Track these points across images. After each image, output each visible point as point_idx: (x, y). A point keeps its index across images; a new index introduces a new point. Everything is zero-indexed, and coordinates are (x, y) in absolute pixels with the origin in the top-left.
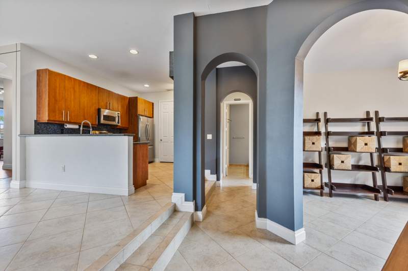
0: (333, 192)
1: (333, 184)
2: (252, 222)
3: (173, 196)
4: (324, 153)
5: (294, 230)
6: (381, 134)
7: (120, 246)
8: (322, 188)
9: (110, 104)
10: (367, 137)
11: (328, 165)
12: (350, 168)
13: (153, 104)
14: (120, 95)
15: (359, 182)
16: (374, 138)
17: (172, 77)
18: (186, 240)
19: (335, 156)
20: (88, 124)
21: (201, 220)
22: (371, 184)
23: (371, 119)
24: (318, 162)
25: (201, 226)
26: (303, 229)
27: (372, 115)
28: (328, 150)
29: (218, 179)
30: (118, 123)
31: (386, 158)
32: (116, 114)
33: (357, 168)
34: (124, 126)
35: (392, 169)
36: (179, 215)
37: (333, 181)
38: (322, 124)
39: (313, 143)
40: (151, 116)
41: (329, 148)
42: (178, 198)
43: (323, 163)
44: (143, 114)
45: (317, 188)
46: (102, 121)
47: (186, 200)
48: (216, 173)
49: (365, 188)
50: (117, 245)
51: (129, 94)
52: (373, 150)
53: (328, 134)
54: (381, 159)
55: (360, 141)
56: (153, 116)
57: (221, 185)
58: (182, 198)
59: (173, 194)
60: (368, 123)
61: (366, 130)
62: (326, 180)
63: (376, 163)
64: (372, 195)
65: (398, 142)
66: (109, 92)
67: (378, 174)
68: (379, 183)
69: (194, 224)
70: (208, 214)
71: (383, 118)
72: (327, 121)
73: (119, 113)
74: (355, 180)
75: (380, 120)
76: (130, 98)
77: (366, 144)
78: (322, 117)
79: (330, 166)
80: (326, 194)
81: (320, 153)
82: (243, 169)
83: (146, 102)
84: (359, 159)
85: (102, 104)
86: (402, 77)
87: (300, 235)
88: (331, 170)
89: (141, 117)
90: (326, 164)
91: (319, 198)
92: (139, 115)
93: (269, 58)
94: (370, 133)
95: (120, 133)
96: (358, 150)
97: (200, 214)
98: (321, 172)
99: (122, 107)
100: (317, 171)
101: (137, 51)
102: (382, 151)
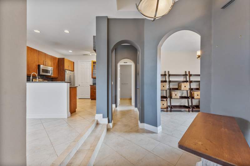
0: (172, 109)
1: (172, 106)
2: (137, 126)
3: (96, 116)
4: (168, 91)
5: (157, 127)
6: (191, 82)
7: (75, 141)
8: (167, 108)
9: (46, 62)
10: (185, 83)
11: (170, 97)
12: (179, 98)
13: (74, 62)
14: (53, 56)
15: (182, 104)
16: (188, 83)
17: (95, 50)
18: (106, 137)
19: (173, 92)
20: (36, 75)
21: (112, 127)
22: (187, 105)
23: (187, 75)
24: (165, 96)
25: (111, 130)
26: (161, 126)
27: (188, 73)
28: (170, 89)
29: (116, 107)
30: (52, 74)
31: (193, 93)
32: (50, 68)
33: (182, 97)
34: (55, 76)
35: (195, 98)
36: (100, 126)
37: (172, 104)
38: (167, 77)
39: (164, 86)
40: (73, 70)
41: (170, 88)
42: (99, 117)
43: (168, 96)
44: (68, 69)
45: (165, 108)
46: (41, 73)
47: (103, 118)
48: (115, 104)
49: (185, 107)
50: (73, 141)
51: (58, 56)
52: (188, 89)
53: (170, 82)
54: (191, 93)
55: (183, 85)
56: (74, 70)
57: (118, 110)
58: (101, 116)
59: (96, 115)
60: (186, 77)
61: (185, 80)
62: (169, 104)
63: (189, 95)
64: (187, 110)
65: (197, 86)
66: (45, 54)
67: (190, 100)
68: (190, 104)
69: (108, 130)
70: (114, 124)
71: (192, 74)
72: (169, 75)
73: (52, 68)
74: (181, 103)
75: (190, 75)
76: (59, 58)
77: (185, 87)
78: (167, 73)
79: (171, 97)
80: (169, 111)
81: (166, 91)
82: (128, 101)
83: (69, 61)
84: (182, 94)
85: (41, 61)
86: (198, 57)
87: (159, 129)
88: (171, 99)
89: (67, 71)
90: (169, 97)
91: (166, 113)
92: (65, 69)
93: (145, 44)
94: (187, 81)
95: (52, 81)
96: (182, 89)
97: (111, 125)
98: (167, 100)
99: (54, 64)
100: (165, 100)
101: (69, 31)
102: (191, 89)
